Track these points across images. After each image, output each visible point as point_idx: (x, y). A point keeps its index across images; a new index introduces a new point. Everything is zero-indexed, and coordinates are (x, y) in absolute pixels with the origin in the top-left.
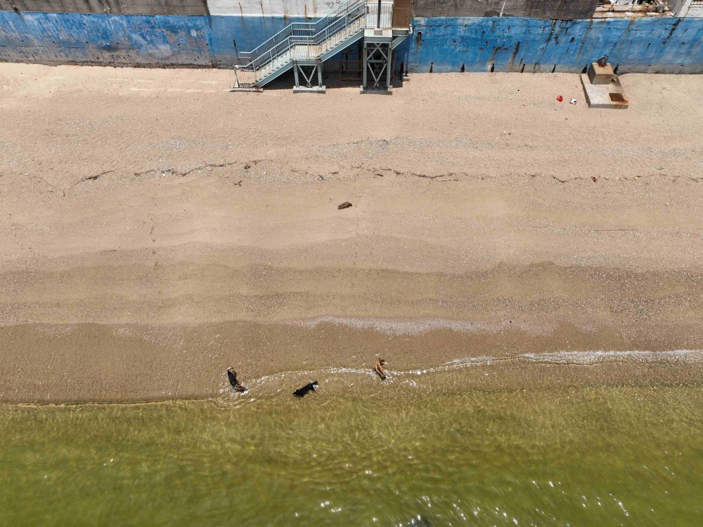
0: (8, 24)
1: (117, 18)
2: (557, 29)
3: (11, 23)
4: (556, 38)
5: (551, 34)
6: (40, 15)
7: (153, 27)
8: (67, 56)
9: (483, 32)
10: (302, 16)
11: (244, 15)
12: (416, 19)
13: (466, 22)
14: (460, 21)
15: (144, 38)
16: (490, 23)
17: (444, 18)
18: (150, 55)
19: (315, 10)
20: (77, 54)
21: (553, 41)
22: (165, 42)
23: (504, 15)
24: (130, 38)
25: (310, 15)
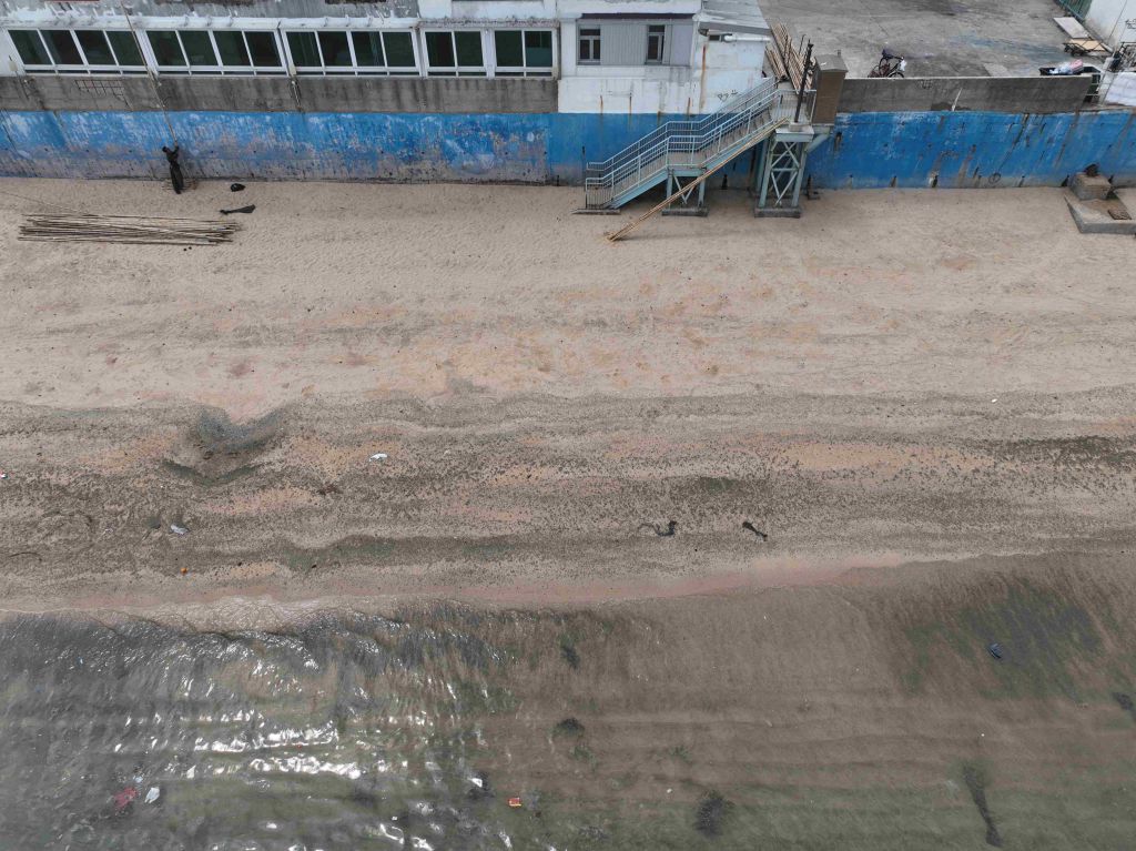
0: (285, 129)
1: (431, 119)
2: (1030, 126)
3: (289, 129)
4: (1028, 138)
5: (1020, 134)
6: (331, 117)
7: (478, 130)
8: (350, 170)
9: (927, 133)
10: (683, 111)
11: (604, 112)
13: (904, 119)
14: (896, 118)
15: (461, 144)
16: (938, 119)
17: (874, 113)
18: (464, 168)
19: (702, 104)
20: (365, 168)
21: (1023, 142)
22: (490, 149)
23: (956, 108)
24: (443, 145)
25: (695, 110)
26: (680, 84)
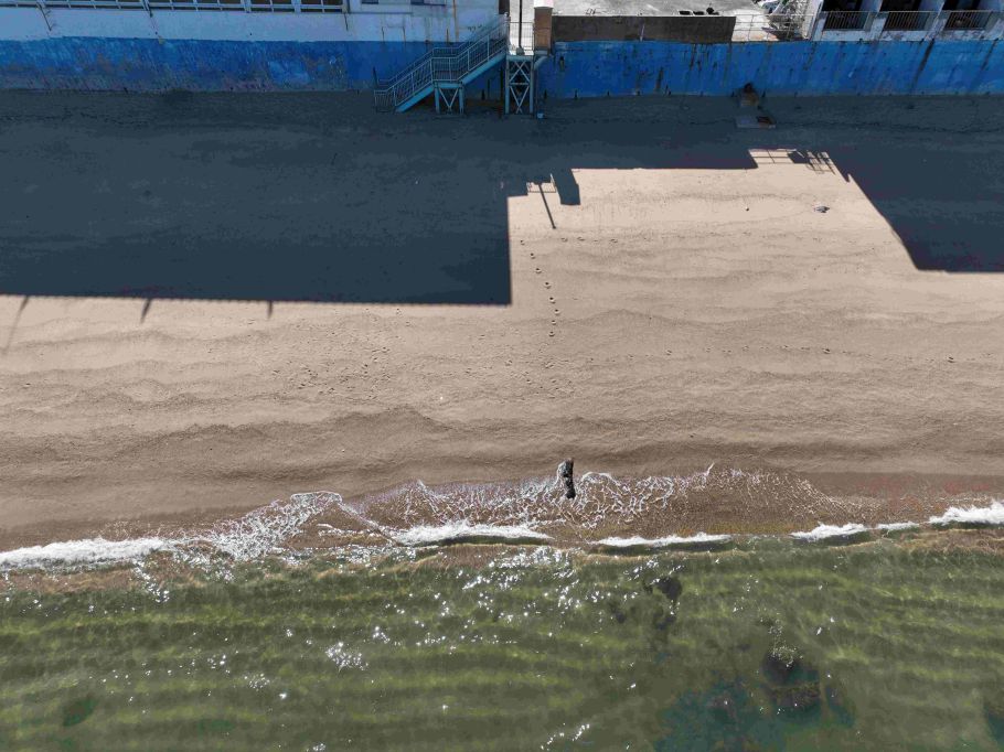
2: (699, 54)
4: (699, 63)
5: (693, 60)
9: (626, 57)
10: (444, 39)
11: (386, 40)
12: (557, 43)
13: (607, 47)
14: (601, 46)
15: (283, 66)
16: (632, 47)
19: (457, 34)
21: (697, 66)
22: (303, 69)
23: (644, 39)
24: (267, 66)
25: (453, 39)
26: (439, 19)
